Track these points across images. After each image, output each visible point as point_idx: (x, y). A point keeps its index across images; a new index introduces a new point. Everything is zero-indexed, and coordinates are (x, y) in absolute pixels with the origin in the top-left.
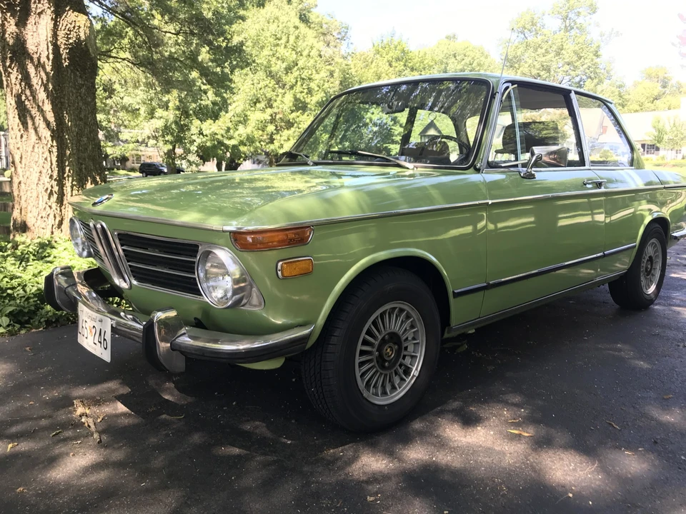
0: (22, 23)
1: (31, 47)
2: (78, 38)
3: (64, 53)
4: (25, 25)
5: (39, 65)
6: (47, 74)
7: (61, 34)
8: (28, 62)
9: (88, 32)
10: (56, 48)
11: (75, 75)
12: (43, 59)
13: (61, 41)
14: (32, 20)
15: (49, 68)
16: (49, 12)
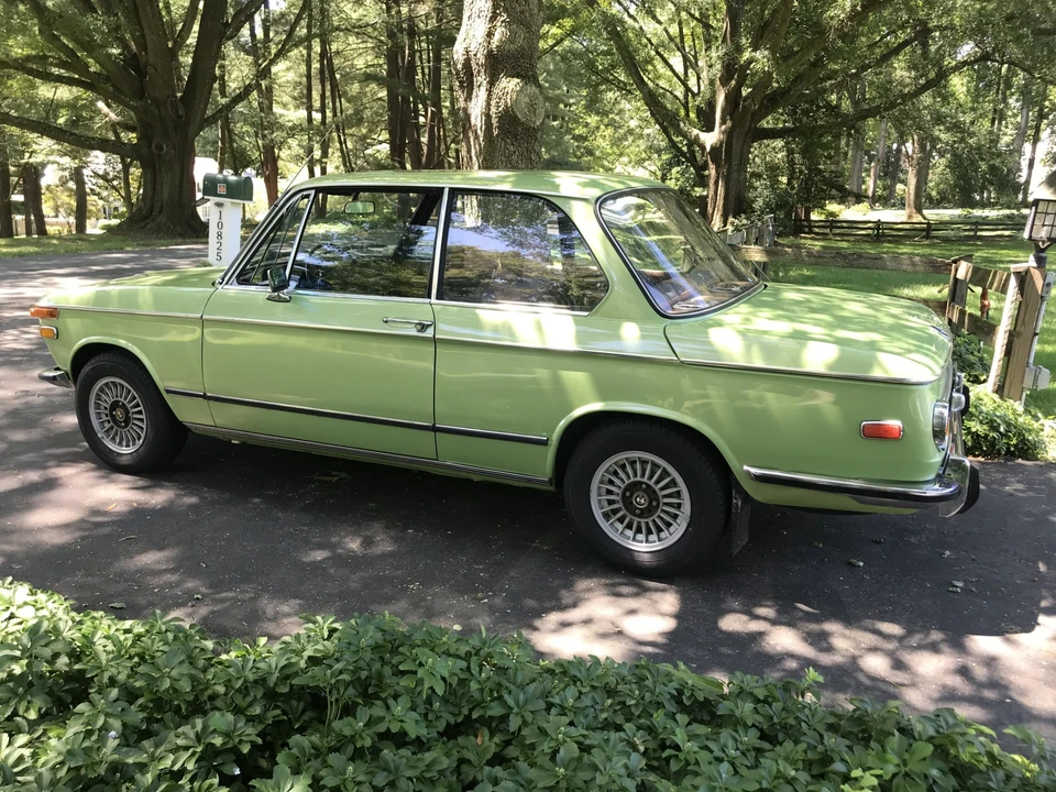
0: (469, 98)
1: (473, 121)
2: (506, 106)
3: (494, 121)
4: (471, 99)
5: (477, 137)
6: (480, 145)
7: (493, 103)
8: (470, 134)
9: (514, 97)
10: (488, 116)
11: (506, 143)
12: (479, 131)
13: (493, 110)
14: (474, 93)
15: (481, 139)
16: (485, 82)
